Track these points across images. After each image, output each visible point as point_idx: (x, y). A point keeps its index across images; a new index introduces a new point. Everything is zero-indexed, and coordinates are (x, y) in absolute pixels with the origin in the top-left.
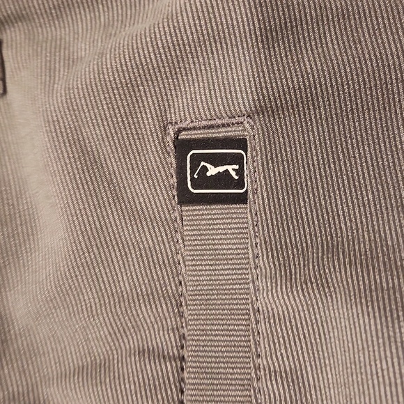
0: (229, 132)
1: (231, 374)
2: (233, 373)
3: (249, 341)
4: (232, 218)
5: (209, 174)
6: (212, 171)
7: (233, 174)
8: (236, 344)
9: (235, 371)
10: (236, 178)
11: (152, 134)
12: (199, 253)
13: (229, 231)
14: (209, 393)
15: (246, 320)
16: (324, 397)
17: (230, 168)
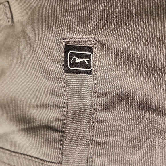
0: (86, 44)
1: (81, 141)
2: (82, 141)
3: (89, 129)
4: (86, 80)
5: (76, 62)
6: (78, 60)
7: (87, 62)
8: (84, 129)
9: (83, 140)
10: (88, 64)
11: (55, 42)
12: (72, 92)
13: (85, 85)
14: (72, 147)
15: (89, 121)
16: (116, 152)
17: (85, 60)
